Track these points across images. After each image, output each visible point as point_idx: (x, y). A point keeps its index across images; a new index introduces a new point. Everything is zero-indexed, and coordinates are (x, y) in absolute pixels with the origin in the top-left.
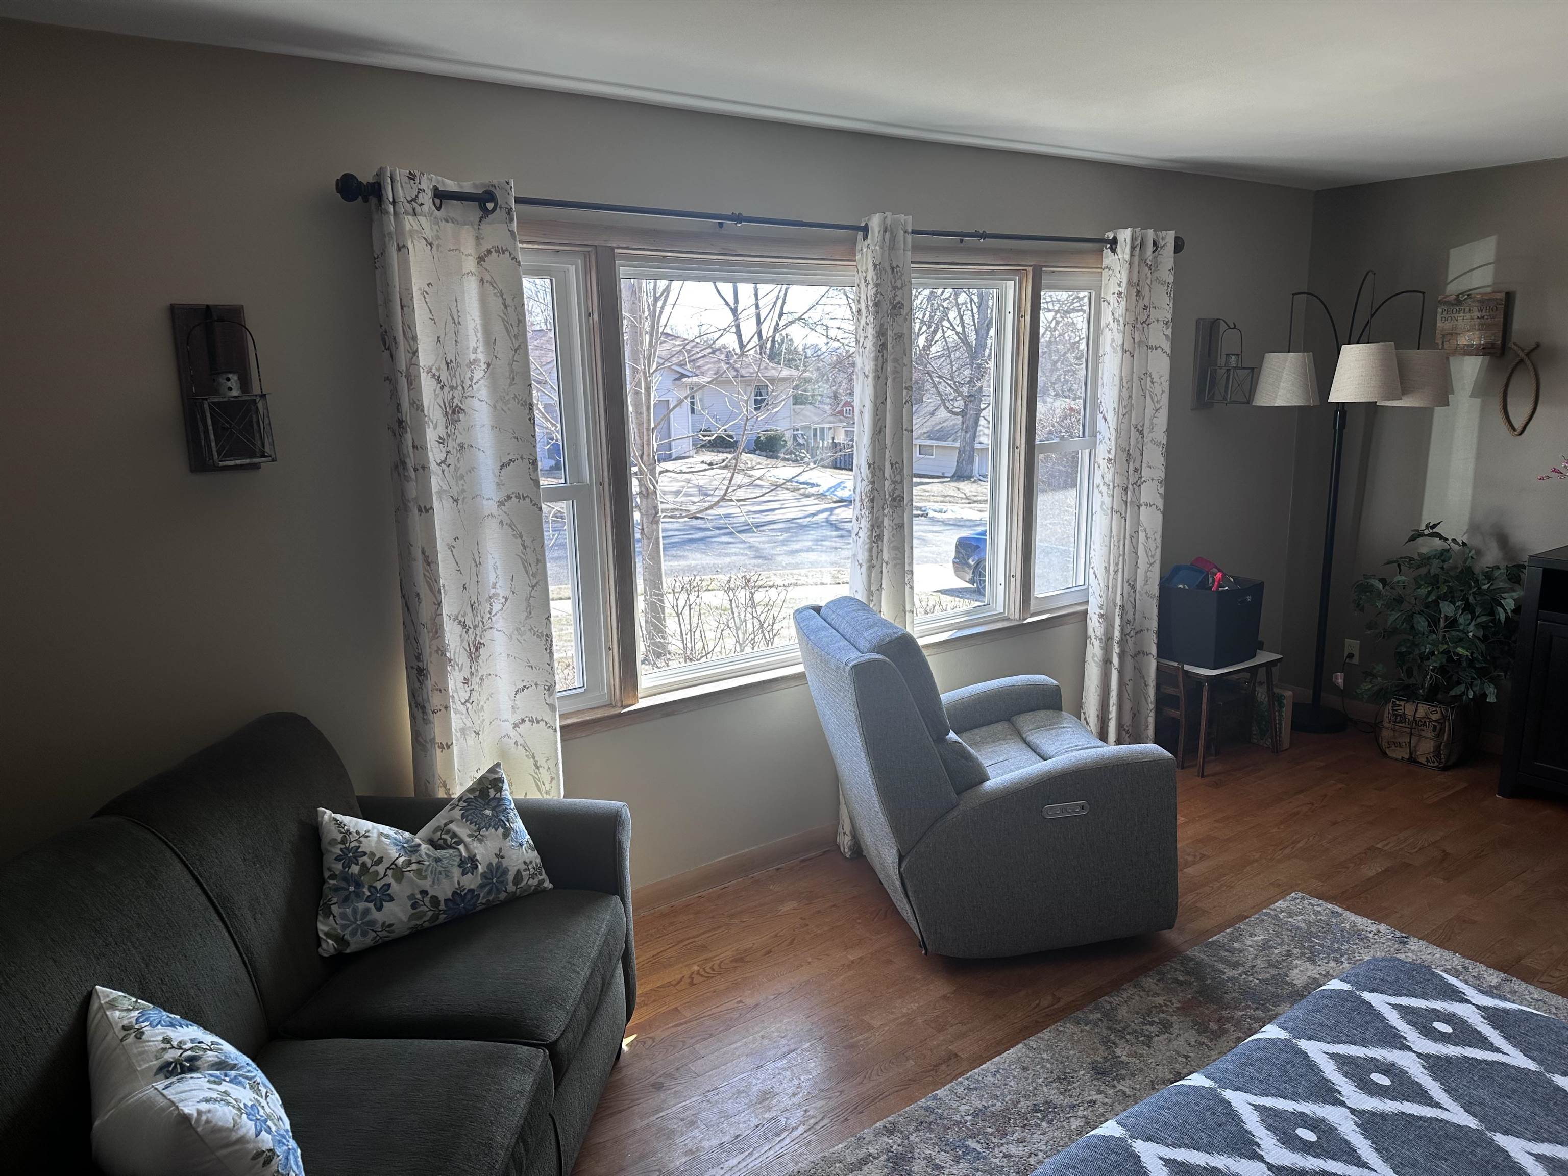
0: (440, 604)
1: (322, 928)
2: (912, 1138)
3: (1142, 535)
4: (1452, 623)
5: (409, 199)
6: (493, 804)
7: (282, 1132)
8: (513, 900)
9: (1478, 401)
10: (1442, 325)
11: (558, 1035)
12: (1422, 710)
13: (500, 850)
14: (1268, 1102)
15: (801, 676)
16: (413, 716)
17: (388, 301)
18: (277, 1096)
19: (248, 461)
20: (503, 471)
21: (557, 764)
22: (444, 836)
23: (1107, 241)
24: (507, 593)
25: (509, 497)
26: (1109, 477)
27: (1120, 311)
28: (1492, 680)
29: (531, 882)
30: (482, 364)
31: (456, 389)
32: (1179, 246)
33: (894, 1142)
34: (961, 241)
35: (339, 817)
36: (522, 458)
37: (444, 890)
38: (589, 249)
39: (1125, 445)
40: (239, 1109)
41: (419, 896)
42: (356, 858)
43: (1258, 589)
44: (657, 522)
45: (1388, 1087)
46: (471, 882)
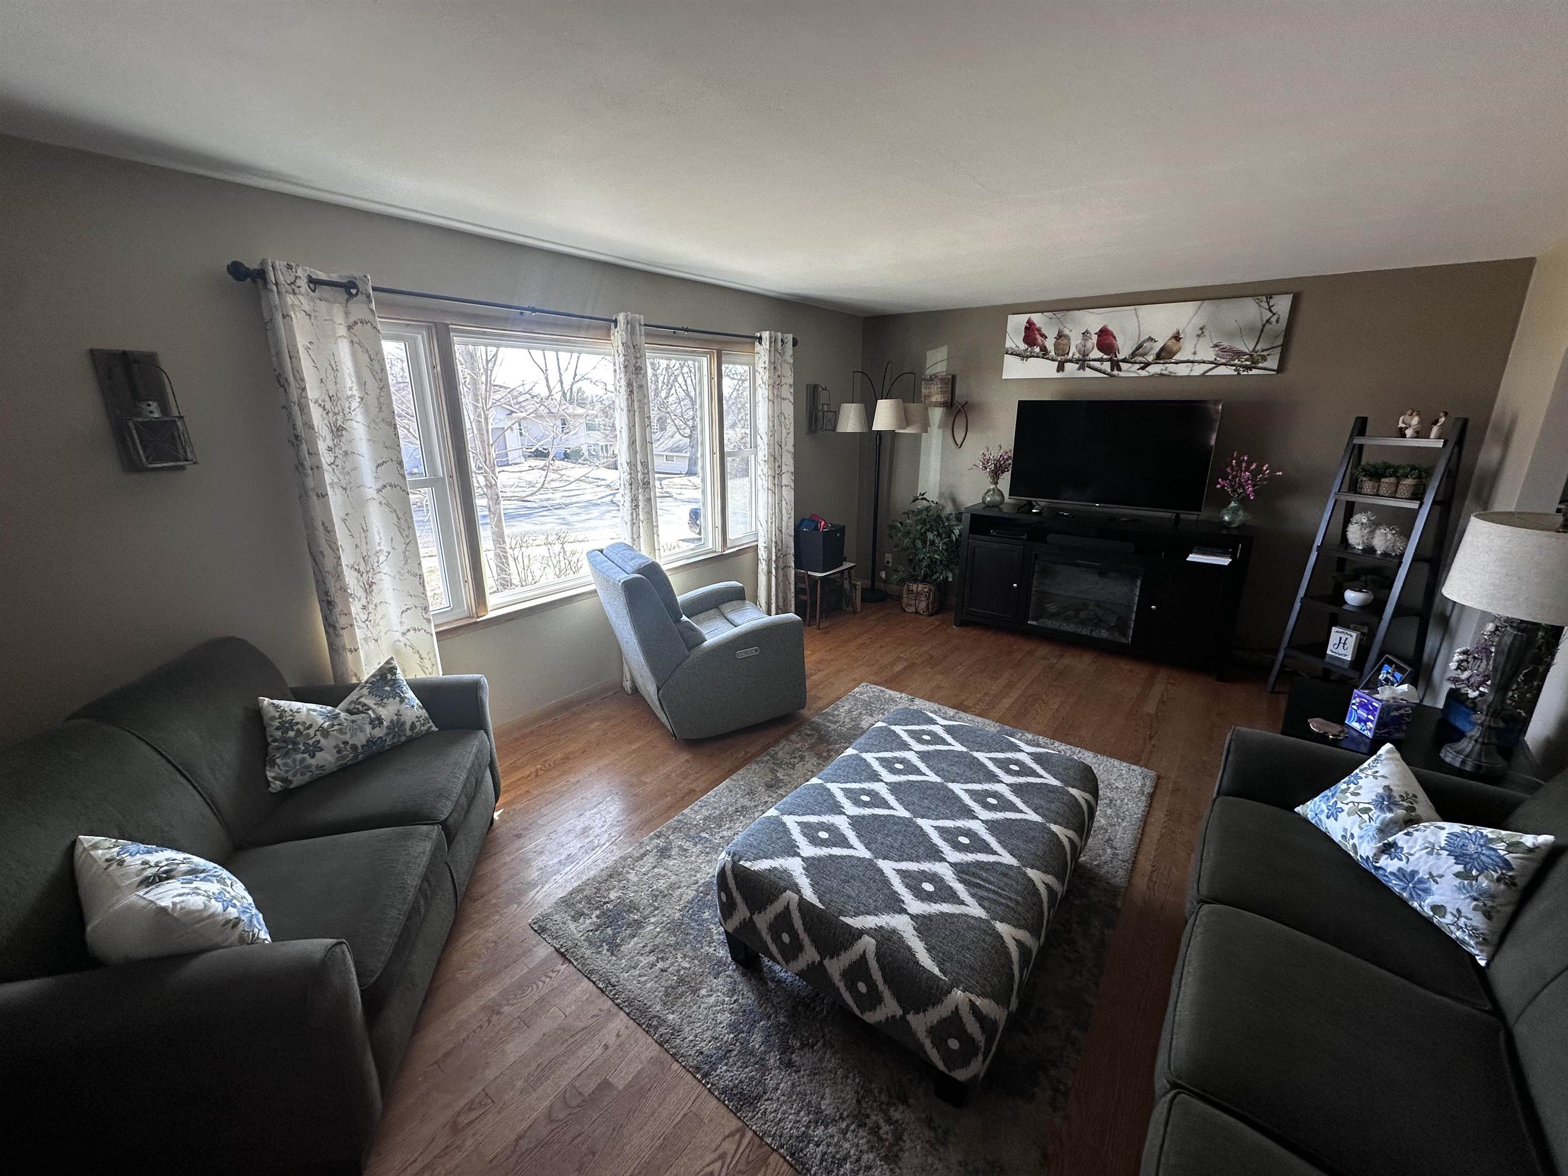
0: (339, 558)
1: (270, 774)
2: (670, 838)
3: (784, 502)
4: (933, 543)
5: (289, 282)
6: (391, 683)
7: (245, 905)
8: (411, 740)
9: (941, 430)
10: (924, 391)
11: (448, 815)
12: (921, 586)
13: (399, 711)
14: (848, 786)
15: (595, 591)
16: (327, 633)
17: (278, 354)
18: (241, 884)
19: (173, 464)
20: (379, 469)
21: (435, 655)
22: (357, 706)
23: (756, 338)
24: (389, 549)
25: (385, 486)
26: (765, 470)
27: (766, 378)
28: (951, 570)
29: (422, 728)
30: (357, 398)
31: (338, 414)
32: (795, 343)
33: (661, 842)
34: (675, 332)
35: (275, 701)
36: (392, 460)
37: (360, 740)
38: (431, 324)
39: (773, 453)
40: (208, 896)
41: (342, 746)
42: (292, 727)
43: (842, 529)
44: (499, 504)
45: (902, 770)
46: (379, 732)
